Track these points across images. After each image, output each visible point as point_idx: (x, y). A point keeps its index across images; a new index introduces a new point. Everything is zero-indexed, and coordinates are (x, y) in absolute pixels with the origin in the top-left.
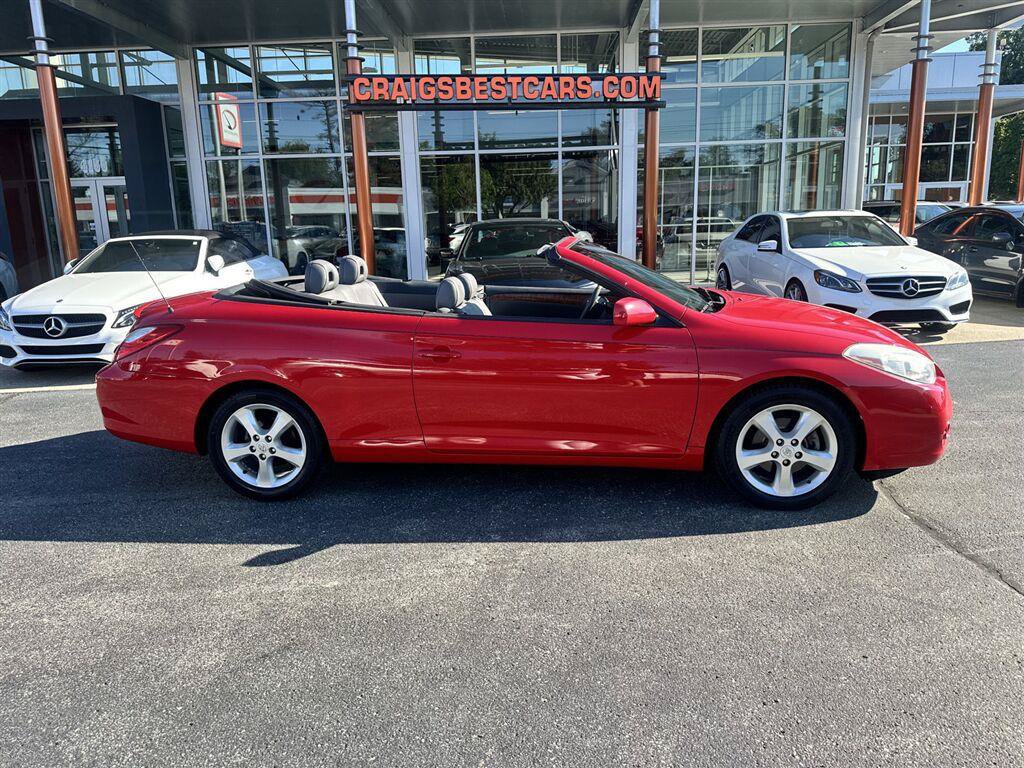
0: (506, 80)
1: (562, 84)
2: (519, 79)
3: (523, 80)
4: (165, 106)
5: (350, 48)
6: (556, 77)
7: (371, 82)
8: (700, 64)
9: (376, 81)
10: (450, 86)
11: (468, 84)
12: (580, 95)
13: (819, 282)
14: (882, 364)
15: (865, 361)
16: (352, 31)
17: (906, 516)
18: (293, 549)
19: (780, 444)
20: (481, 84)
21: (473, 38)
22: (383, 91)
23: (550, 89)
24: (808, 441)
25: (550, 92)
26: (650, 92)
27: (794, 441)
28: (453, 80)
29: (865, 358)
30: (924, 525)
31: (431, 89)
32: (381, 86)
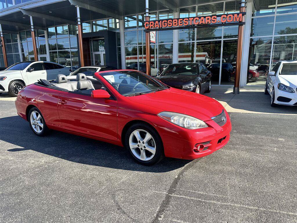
0: (188, 19)
1: (207, 19)
2: (193, 19)
3: (194, 19)
4: (117, 33)
5: (146, 13)
6: (205, 17)
7: (149, 23)
8: (276, 8)
9: (151, 23)
10: (171, 22)
11: (177, 21)
12: (213, 22)
13: (279, 88)
14: (171, 120)
15: (164, 118)
16: (147, 9)
17: (177, 177)
18: (21, 149)
19: (140, 142)
20: (181, 21)
21: (197, 6)
22: (153, 25)
23: (202, 21)
24: (150, 143)
25: (202, 22)
26: (238, 20)
27: (143, 142)
28: (172, 21)
29: (165, 117)
30: (176, 181)
31: (166, 24)
32: (152, 24)
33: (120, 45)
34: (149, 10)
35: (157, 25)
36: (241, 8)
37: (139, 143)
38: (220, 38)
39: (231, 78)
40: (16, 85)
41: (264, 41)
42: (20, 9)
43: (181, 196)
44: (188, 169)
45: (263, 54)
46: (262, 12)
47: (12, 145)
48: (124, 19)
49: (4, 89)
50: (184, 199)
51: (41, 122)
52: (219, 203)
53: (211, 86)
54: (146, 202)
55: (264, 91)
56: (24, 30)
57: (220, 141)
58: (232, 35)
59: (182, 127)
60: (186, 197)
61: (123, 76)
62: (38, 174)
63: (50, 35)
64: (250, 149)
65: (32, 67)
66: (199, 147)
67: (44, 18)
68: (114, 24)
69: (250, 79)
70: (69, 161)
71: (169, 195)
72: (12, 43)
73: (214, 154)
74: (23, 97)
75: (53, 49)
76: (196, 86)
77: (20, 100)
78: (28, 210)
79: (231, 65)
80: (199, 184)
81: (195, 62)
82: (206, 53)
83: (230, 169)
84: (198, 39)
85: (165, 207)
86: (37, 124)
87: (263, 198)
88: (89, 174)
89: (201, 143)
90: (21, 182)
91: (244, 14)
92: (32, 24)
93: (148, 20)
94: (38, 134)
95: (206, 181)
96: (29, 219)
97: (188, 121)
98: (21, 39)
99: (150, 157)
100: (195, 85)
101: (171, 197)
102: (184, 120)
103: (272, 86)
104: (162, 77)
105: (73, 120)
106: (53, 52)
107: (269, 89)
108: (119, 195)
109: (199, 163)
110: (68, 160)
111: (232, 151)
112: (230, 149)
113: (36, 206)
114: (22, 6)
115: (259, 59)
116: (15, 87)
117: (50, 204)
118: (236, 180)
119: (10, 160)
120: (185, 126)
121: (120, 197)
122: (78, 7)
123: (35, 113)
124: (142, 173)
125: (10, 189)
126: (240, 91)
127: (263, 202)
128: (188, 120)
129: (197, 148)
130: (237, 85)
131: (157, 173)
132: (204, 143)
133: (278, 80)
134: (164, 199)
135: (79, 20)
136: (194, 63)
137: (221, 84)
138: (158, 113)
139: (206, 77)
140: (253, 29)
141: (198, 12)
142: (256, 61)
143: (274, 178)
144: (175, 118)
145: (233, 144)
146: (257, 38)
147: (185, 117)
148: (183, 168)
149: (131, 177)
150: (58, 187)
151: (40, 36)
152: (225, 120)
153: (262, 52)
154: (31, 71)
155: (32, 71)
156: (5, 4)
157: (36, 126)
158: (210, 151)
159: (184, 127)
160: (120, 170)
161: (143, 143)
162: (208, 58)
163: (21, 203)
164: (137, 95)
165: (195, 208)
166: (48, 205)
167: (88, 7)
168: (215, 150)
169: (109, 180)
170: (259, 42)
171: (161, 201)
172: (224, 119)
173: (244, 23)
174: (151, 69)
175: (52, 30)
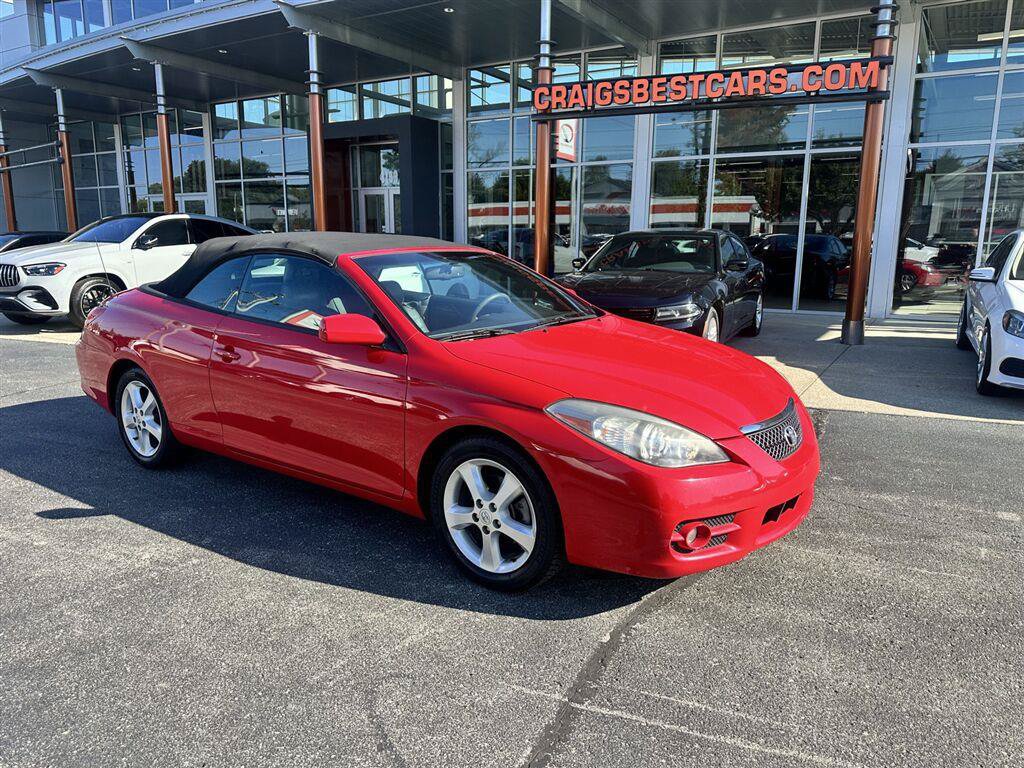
0: (687, 79)
1: (751, 79)
2: (702, 77)
3: (706, 77)
4: (442, 124)
5: (542, 59)
6: (745, 72)
7: (550, 91)
8: (1005, 43)
9: (555, 90)
10: (627, 89)
11: (646, 86)
12: (773, 90)
13: (1006, 327)
14: (591, 429)
15: (568, 422)
16: (545, 42)
17: (606, 638)
18: (81, 510)
19: (480, 506)
20: (659, 85)
21: (720, 35)
22: (561, 99)
23: (736, 85)
24: (515, 510)
25: (736, 89)
26: (863, 82)
27: (492, 505)
28: (631, 83)
29: (570, 418)
30: (603, 655)
31: (608, 94)
32: (559, 94)
33: (450, 166)
34: (553, 47)
35: (576, 96)
36: (876, 42)
37: (476, 510)
38: (802, 145)
39: (838, 286)
40: (94, 292)
41: (964, 158)
42: (122, 42)
43: (615, 713)
44: (650, 612)
45: (958, 206)
46: (954, 57)
47: (55, 494)
48: (469, 79)
49: (55, 306)
50: (625, 723)
51: (157, 420)
52: (755, 746)
53: (762, 313)
54: (484, 726)
55: (954, 337)
56: (137, 110)
57: (772, 515)
58: (844, 136)
59: (630, 457)
60: (634, 718)
61: (439, 270)
62: (120, 600)
63: (220, 128)
64: (887, 547)
65: (151, 232)
66: (692, 534)
67: (203, 73)
68: (436, 94)
69: (908, 291)
70: (233, 561)
71: (573, 705)
72: (95, 154)
73: (752, 558)
74: (104, 334)
75: (227, 176)
76: (707, 311)
77: (94, 342)
78: (66, 733)
79: (840, 243)
80: (684, 672)
81: (707, 228)
82: (751, 200)
83: (806, 617)
84: (719, 150)
85: (550, 749)
86: (142, 427)
87: (924, 738)
88: (294, 611)
89: (700, 520)
90: (59, 627)
91: (886, 62)
92: (160, 90)
93: (548, 83)
94: (146, 460)
95: (715, 660)
96: (64, 763)
97: (653, 436)
98: (127, 140)
99: (514, 560)
100: (700, 307)
101: (576, 713)
102: (639, 432)
103: (984, 319)
104: (588, 276)
105: (267, 417)
106: (229, 186)
107: (973, 331)
108: (389, 693)
109: (691, 593)
110: (229, 556)
111: (821, 553)
112: (814, 542)
113: (95, 718)
114: (129, 31)
115: (943, 225)
116: (90, 297)
117: (146, 713)
118: (825, 663)
119: (37, 547)
120: (645, 455)
121: (391, 703)
122: (314, 36)
123: (138, 389)
124: (484, 616)
125: (21, 650)
126: (867, 334)
127: (922, 754)
128: (655, 433)
129: (685, 536)
130: (854, 312)
131: (537, 622)
132: (711, 518)
133: (1005, 298)
134: (550, 718)
135: (314, 78)
136: (704, 230)
137: (801, 307)
138: (547, 403)
139: (742, 282)
140: (921, 116)
141: (724, 56)
142: (934, 229)
143: (970, 663)
144: (609, 424)
145: (825, 527)
146: (937, 148)
147: (643, 424)
148: (634, 606)
149: (441, 630)
150: (182, 652)
151: (189, 133)
152: (794, 437)
153: (953, 200)
154: (148, 245)
155: (151, 246)
156: (80, 25)
157: (140, 432)
158: (733, 549)
159: (639, 460)
160: (406, 604)
161: (493, 507)
162: (759, 216)
163: (45, 703)
164: (479, 337)
165: (664, 761)
166: (136, 717)
167: (346, 36)
168: (755, 547)
169: (362, 636)
170: (948, 163)
171: (538, 728)
172: (790, 433)
173: (886, 95)
174: (556, 248)
175: (226, 111)
